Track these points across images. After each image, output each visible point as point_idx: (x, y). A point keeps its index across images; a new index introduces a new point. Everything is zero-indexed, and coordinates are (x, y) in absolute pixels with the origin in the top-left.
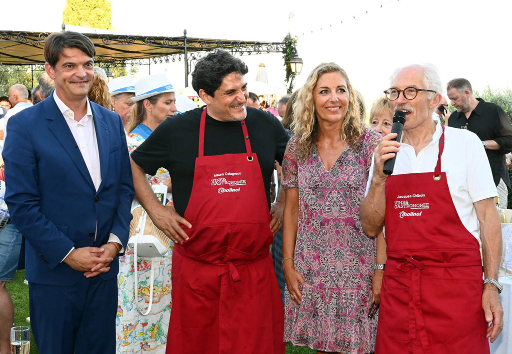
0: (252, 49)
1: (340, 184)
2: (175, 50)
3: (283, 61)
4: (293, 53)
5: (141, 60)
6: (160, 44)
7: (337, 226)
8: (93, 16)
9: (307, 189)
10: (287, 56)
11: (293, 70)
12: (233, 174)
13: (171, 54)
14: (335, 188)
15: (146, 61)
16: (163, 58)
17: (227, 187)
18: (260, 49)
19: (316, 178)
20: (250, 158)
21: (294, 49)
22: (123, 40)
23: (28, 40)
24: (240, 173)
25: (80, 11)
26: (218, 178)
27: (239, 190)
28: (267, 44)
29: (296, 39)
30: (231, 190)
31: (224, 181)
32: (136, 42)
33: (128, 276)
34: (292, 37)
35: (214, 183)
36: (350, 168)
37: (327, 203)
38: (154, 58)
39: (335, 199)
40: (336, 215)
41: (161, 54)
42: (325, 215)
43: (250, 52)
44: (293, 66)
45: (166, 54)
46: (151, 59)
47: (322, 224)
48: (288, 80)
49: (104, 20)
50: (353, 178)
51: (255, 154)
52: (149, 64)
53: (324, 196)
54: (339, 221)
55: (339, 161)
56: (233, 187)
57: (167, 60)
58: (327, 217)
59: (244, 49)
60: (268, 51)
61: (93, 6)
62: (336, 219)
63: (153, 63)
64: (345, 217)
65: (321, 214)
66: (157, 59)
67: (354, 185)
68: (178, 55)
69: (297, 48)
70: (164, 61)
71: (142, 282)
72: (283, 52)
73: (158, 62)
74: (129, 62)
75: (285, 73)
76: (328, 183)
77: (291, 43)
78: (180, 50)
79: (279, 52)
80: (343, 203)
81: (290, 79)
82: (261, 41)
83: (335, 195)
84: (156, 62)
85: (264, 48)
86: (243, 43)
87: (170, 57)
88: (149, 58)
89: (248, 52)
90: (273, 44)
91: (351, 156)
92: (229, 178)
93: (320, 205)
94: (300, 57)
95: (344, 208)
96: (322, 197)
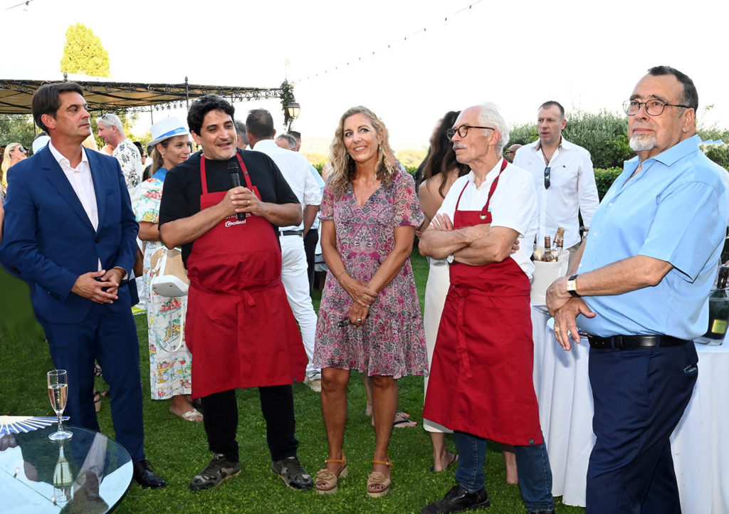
0: (251, 95)
1: (371, 220)
2: (177, 97)
3: (281, 106)
4: (290, 98)
5: (143, 107)
6: (163, 91)
7: (362, 260)
8: (91, 66)
9: (340, 224)
10: (285, 101)
11: (291, 114)
13: (172, 101)
14: (365, 224)
15: (148, 108)
16: (165, 105)
18: (259, 94)
19: (349, 214)
21: (292, 94)
22: (125, 88)
23: (29, 89)
25: (78, 61)
27: (245, 222)
28: (265, 90)
29: (293, 84)
30: (237, 223)
32: (138, 89)
33: (158, 315)
34: (289, 83)
36: (380, 207)
37: (357, 238)
38: (155, 105)
39: (364, 234)
40: (363, 249)
41: (163, 101)
42: (353, 249)
43: (249, 98)
44: (291, 110)
45: (168, 101)
46: (153, 106)
47: (349, 257)
48: (286, 123)
49: (103, 68)
50: (382, 216)
52: (151, 111)
53: (354, 231)
54: (365, 255)
55: (371, 199)
57: (169, 107)
58: (354, 251)
59: (243, 95)
60: (267, 97)
61: (90, 55)
62: (362, 253)
63: (155, 109)
64: (371, 252)
65: (350, 247)
66: (159, 106)
67: (382, 222)
68: (179, 102)
69: (294, 93)
70: (166, 108)
71: (175, 321)
72: (281, 98)
73: (160, 109)
74: (132, 109)
75: (284, 117)
76: (359, 219)
77: (288, 89)
78: (182, 97)
79: (276, 97)
80: (371, 239)
81: (289, 123)
82: (259, 87)
83: (364, 230)
84: (158, 109)
85: (263, 93)
86: (242, 89)
87: (172, 104)
88: (150, 105)
89: (248, 98)
90: (271, 90)
91: (382, 195)
93: (350, 240)
94: (297, 102)
95: (372, 243)
96: (352, 232)
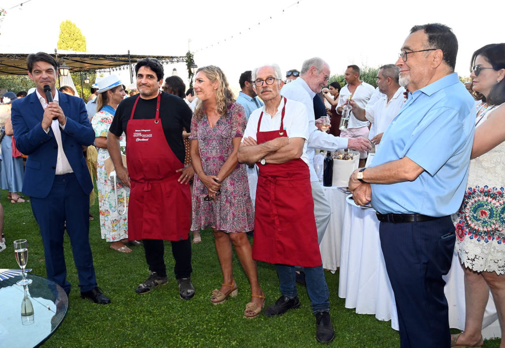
0: (168, 60)
1: (218, 136)
2: (124, 63)
3: (187, 67)
4: (192, 62)
5: (105, 69)
6: (115, 59)
7: (214, 161)
8: (75, 45)
9: (201, 140)
10: (189, 64)
11: (193, 72)
12: (146, 131)
13: (122, 65)
14: (214, 139)
15: (108, 70)
16: (118, 68)
17: (141, 138)
18: (173, 60)
19: (205, 134)
20: (156, 122)
21: (192, 59)
22: (92, 57)
24: (150, 130)
25: (68, 43)
26: (137, 132)
27: (147, 140)
28: (177, 57)
29: (193, 54)
30: (143, 140)
31: (140, 134)
32: (101, 58)
33: (111, 193)
34: (191, 53)
35: (135, 135)
36: (222, 127)
37: (210, 148)
38: (112, 68)
39: (214, 145)
40: (214, 154)
41: (116, 66)
42: (208, 155)
43: (167, 63)
44: (192, 69)
45: (120, 65)
46: (111, 69)
47: (206, 160)
48: (190, 77)
49: (82, 46)
50: (224, 133)
51: (160, 119)
53: (208, 144)
54: (215, 158)
55: (218, 123)
56: (145, 138)
57: (120, 69)
59: (164, 61)
60: (178, 61)
61: (75, 39)
64: (219, 156)
65: (206, 154)
66: (114, 68)
68: (126, 66)
69: (194, 59)
70: (118, 70)
71: (119, 195)
72: (186, 62)
73: (115, 70)
74: (98, 70)
75: (188, 74)
76: (211, 136)
77: (190, 57)
78: (127, 62)
79: (184, 62)
80: (218, 148)
81: (191, 77)
82: (173, 56)
83: (214, 143)
84: (113, 70)
85: (175, 60)
86: (163, 57)
87: (122, 67)
88: (109, 68)
90: (180, 57)
92: (143, 133)
93: (206, 149)
94: (196, 64)
95: (218, 150)
96: (207, 145)
